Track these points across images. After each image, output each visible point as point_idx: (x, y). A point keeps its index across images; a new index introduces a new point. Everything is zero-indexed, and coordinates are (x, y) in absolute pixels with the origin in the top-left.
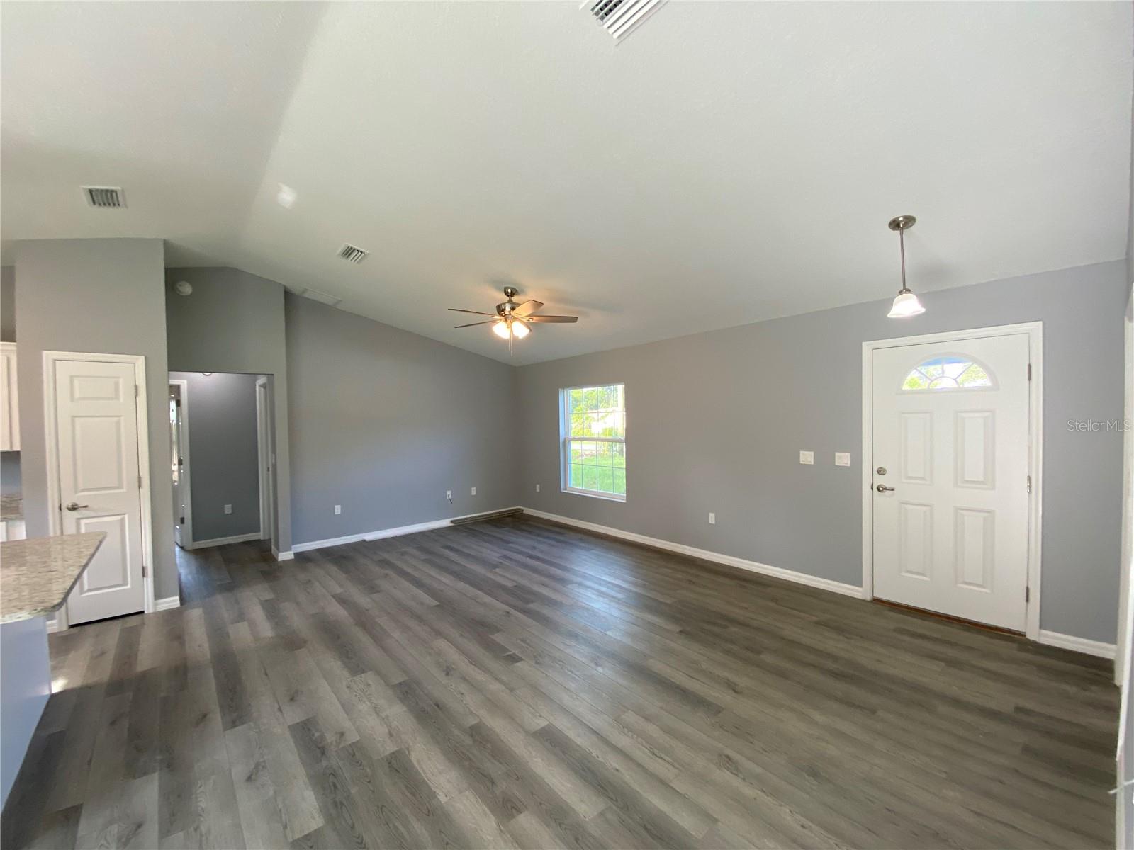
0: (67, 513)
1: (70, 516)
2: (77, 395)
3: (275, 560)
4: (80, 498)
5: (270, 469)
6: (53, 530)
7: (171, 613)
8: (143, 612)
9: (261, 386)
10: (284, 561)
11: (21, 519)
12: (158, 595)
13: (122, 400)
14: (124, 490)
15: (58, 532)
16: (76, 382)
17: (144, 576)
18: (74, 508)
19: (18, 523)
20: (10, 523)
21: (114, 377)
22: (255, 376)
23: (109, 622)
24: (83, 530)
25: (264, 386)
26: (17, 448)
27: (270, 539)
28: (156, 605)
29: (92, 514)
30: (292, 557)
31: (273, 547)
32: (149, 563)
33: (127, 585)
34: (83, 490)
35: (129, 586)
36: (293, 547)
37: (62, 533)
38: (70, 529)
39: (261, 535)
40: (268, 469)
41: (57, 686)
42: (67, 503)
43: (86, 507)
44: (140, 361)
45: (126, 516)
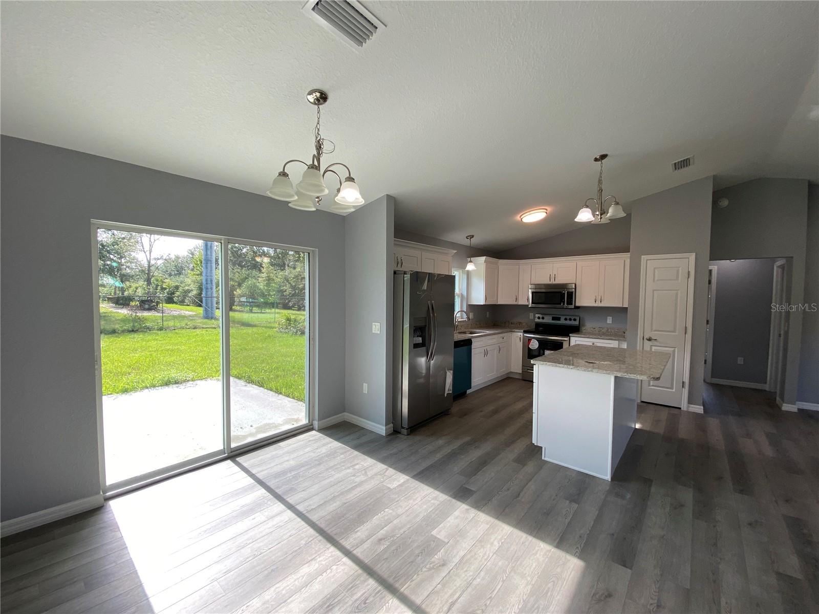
0: (646, 342)
1: (647, 343)
2: (656, 279)
3: (780, 408)
4: (653, 335)
5: (782, 335)
6: (639, 347)
7: (697, 415)
8: (680, 408)
9: (779, 267)
10: (787, 412)
11: (625, 341)
12: (690, 401)
13: (680, 281)
14: (676, 334)
15: (641, 349)
16: (656, 271)
17: (683, 387)
18: (650, 340)
19: (624, 343)
20: (620, 342)
21: (677, 267)
22: (774, 260)
23: (662, 407)
24: (653, 350)
25: (782, 267)
26: (626, 306)
27: (776, 392)
28: (688, 407)
29: (659, 345)
30: (796, 410)
31: (778, 398)
32: (686, 379)
33: (673, 389)
34: (655, 331)
35: (674, 390)
36: (797, 403)
37: (643, 349)
38: (647, 348)
39: (767, 387)
40: (780, 335)
41: (638, 426)
42: (647, 336)
43: (656, 340)
44: (692, 257)
45: (676, 349)
